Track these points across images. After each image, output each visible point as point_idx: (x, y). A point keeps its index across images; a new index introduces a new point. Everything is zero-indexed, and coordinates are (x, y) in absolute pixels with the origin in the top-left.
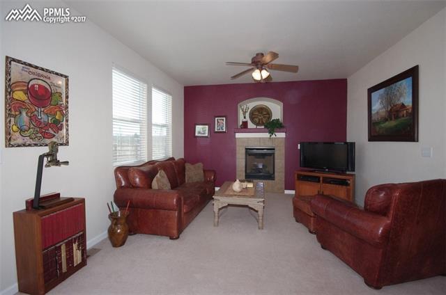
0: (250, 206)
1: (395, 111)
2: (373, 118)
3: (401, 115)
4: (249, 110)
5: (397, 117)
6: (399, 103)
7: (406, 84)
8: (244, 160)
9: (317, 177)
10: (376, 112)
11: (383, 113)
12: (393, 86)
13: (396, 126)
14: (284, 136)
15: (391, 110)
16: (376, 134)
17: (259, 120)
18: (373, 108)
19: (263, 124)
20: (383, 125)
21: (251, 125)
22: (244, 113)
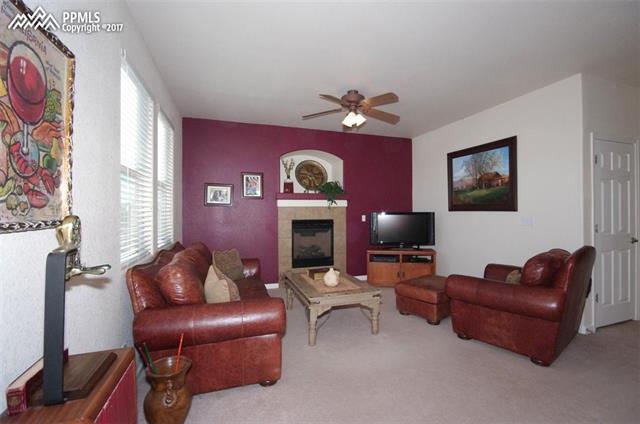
0: (363, 304)
1: (486, 180)
2: (455, 186)
3: (495, 183)
4: (294, 168)
5: (489, 186)
6: (493, 171)
7: (502, 154)
8: (291, 240)
9: (393, 256)
10: (458, 179)
11: (469, 180)
12: (484, 154)
13: (487, 195)
14: (346, 205)
15: (480, 179)
16: (459, 203)
17: (310, 181)
18: (455, 175)
19: (316, 188)
20: (469, 194)
21: (298, 189)
22: (288, 171)
